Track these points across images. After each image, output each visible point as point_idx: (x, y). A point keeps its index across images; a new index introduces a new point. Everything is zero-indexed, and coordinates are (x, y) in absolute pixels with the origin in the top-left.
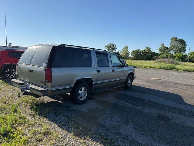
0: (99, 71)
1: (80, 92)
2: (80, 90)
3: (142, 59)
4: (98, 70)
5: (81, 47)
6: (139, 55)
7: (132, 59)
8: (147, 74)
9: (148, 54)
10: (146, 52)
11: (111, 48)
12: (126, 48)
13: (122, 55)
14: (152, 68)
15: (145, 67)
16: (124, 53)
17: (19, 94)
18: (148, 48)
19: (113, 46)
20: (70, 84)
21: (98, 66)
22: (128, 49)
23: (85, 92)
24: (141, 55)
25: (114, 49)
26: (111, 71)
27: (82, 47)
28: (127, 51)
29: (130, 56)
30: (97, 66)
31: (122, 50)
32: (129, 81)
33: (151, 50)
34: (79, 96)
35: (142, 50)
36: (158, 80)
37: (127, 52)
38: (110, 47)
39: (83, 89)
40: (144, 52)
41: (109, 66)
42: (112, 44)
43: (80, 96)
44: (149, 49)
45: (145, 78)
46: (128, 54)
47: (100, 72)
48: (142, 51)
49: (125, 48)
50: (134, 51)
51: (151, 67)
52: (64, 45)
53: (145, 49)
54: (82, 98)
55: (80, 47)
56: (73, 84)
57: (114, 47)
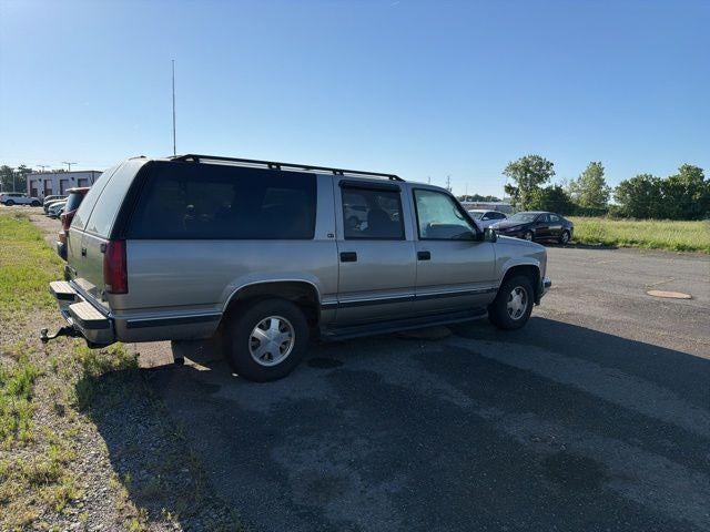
0: (348, 257)
1: (258, 332)
2: (261, 327)
3: (661, 215)
4: (342, 254)
5: (273, 164)
6: (648, 199)
7: (620, 215)
8: (643, 273)
9: (691, 194)
10: (683, 187)
11: (531, 172)
12: (597, 172)
13: (578, 201)
14: (686, 252)
15: (658, 247)
16: (585, 191)
17: (47, 331)
18: (689, 168)
19: (541, 164)
20: (213, 304)
21: (346, 238)
22: (601, 174)
23: (287, 334)
24: (660, 200)
25: (542, 177)
26: (414, 257)
27: (278, 165)
28: (601, 182)
29: (612, 202)
30: (341, 237)
31: (575, 181)
32: (516, 301)
33: (703, 177)
34: (254, 348)
35: (664, 177)
36: (678, 302)
37: (599, 188)
38: (527, 170)
39: (275, 323)
40: (672, 187)
41: (403, 238)
42: (534, 158)
43: (261, 350)
44: (695, 173)
45: (621, 291)
46: (605, 196)
47: (355, 260)
48: (666, 183)
49: (589, 172)
50: (625, 184)
51: (681, 248)
52: (196, 158)
53: (678, 173)
54: (270, 357)
55: (270, 164)
56: (223, 303)
57: (544, 168)
